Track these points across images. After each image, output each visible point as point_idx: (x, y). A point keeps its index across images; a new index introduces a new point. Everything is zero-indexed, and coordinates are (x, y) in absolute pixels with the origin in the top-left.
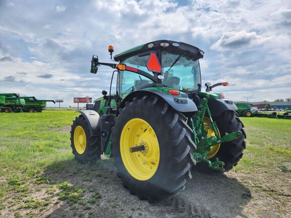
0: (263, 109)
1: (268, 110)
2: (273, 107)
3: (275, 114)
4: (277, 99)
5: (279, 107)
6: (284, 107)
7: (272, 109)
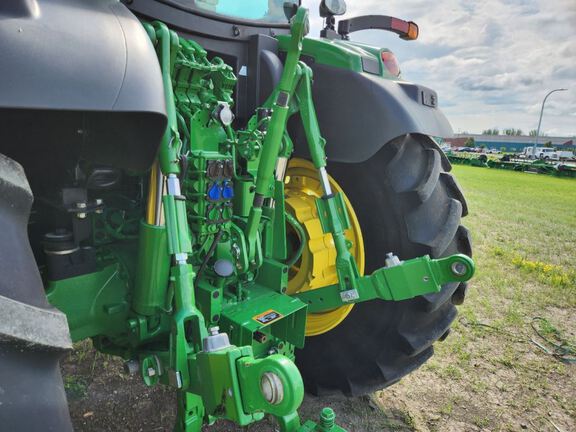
0: (461, 148)
1: (469, 151)
2: (478, 144)
3: (483, 158)
4: (487, 129)
5: (490, 145)
6: (498, 146)
7: (477, 149)
